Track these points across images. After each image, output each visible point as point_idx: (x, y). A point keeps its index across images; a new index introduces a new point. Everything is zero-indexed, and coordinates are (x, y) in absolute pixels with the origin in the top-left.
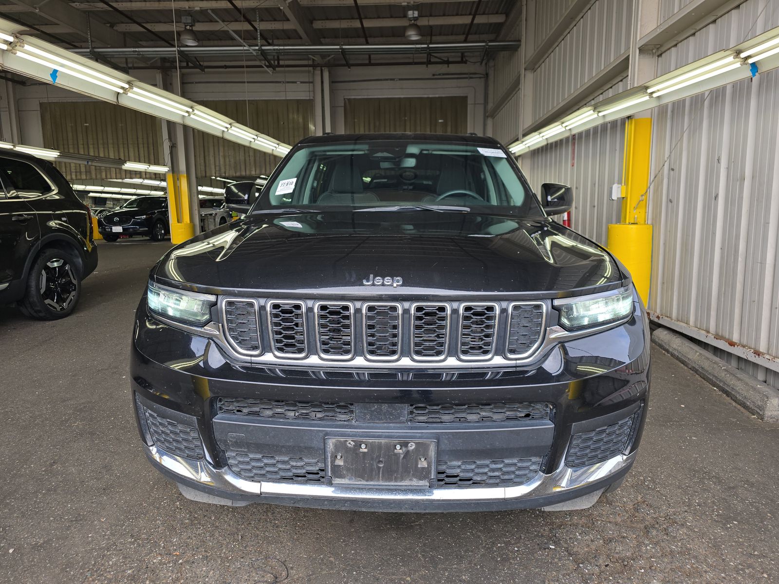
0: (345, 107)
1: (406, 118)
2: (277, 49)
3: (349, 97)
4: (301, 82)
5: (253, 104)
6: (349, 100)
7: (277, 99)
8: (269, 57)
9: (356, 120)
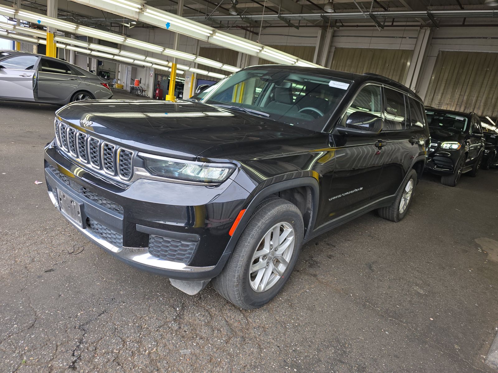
0: (438, 57)
1: (488, 69)
2: (382, 14)
3: (442, 50)
4: (410, 38)
5: (372, 51)
6: (443, 52)
7: (389, 48)
8: (379, 20)
9: (443, 67)
